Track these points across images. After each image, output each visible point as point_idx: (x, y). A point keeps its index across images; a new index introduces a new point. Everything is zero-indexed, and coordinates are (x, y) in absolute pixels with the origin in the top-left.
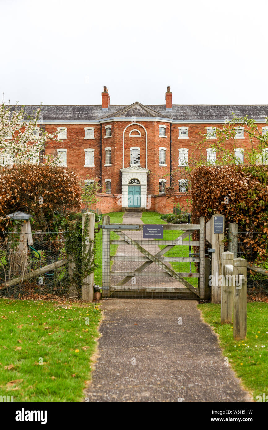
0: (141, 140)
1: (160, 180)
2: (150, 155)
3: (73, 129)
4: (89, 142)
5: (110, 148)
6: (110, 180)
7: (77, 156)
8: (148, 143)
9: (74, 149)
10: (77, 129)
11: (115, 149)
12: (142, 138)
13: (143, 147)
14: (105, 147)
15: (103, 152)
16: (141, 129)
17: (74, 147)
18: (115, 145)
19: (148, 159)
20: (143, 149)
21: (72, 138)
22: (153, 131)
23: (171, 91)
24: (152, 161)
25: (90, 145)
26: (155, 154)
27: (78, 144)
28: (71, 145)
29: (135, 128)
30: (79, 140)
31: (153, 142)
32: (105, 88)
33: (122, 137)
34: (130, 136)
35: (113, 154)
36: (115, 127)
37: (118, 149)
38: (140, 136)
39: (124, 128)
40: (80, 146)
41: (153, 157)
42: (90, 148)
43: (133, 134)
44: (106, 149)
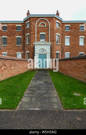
0: (46, 28)
1: (57, 52)
2: (51, 37)
3: (10, 26)
4: (19, 33)
5: (28, 34)
6: (29, 52)
7: (13, 40)
8: (50, 30)
9: (10, 37)
10: (12, 26)
11: (31, 34)
12: (47, 27)
13: (47, 33)
14: (26, 34)
15: (25, 37)
16: (46, 22)
17: (11, 35)
18: (31, 31)
19: (50, 39)
20: (47, 34)
21: (10, 31)
22: (53, 23)
23: (58, 12)
24: (53, 41)
25: (19, 34)
26: (54, 36)
27: (13, 34)
28: (9, 34)
29: (42, 22)
30: (13, 31)
31: (53, 29)
32: (28, 11)
33: (35, 27)
34: (40, 26)
35: (30, 36)
36: (31, 21)
37: (33, 33)
38: (46, 26)
39: (36, 22)
40: (14, 35)
41: (53, 38)
42: (19, 36)
43: (42, 25)
44: (27, 35)
